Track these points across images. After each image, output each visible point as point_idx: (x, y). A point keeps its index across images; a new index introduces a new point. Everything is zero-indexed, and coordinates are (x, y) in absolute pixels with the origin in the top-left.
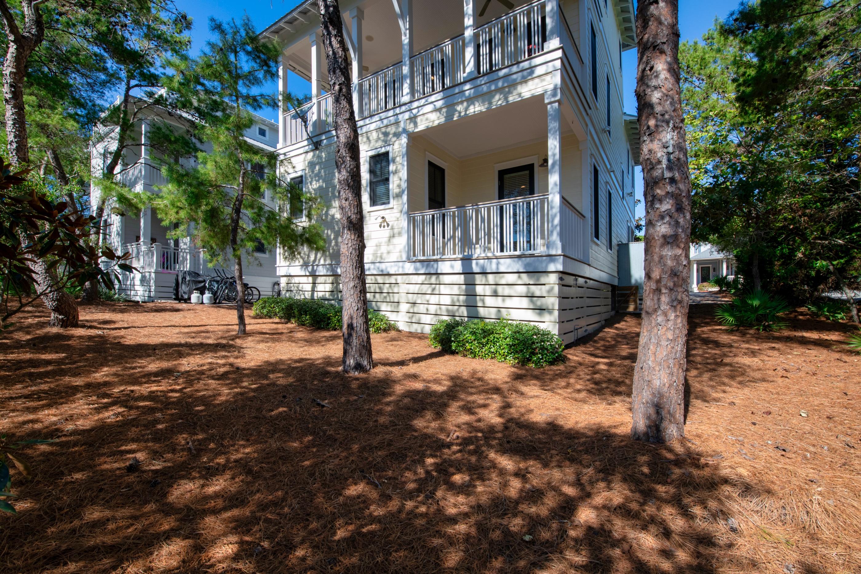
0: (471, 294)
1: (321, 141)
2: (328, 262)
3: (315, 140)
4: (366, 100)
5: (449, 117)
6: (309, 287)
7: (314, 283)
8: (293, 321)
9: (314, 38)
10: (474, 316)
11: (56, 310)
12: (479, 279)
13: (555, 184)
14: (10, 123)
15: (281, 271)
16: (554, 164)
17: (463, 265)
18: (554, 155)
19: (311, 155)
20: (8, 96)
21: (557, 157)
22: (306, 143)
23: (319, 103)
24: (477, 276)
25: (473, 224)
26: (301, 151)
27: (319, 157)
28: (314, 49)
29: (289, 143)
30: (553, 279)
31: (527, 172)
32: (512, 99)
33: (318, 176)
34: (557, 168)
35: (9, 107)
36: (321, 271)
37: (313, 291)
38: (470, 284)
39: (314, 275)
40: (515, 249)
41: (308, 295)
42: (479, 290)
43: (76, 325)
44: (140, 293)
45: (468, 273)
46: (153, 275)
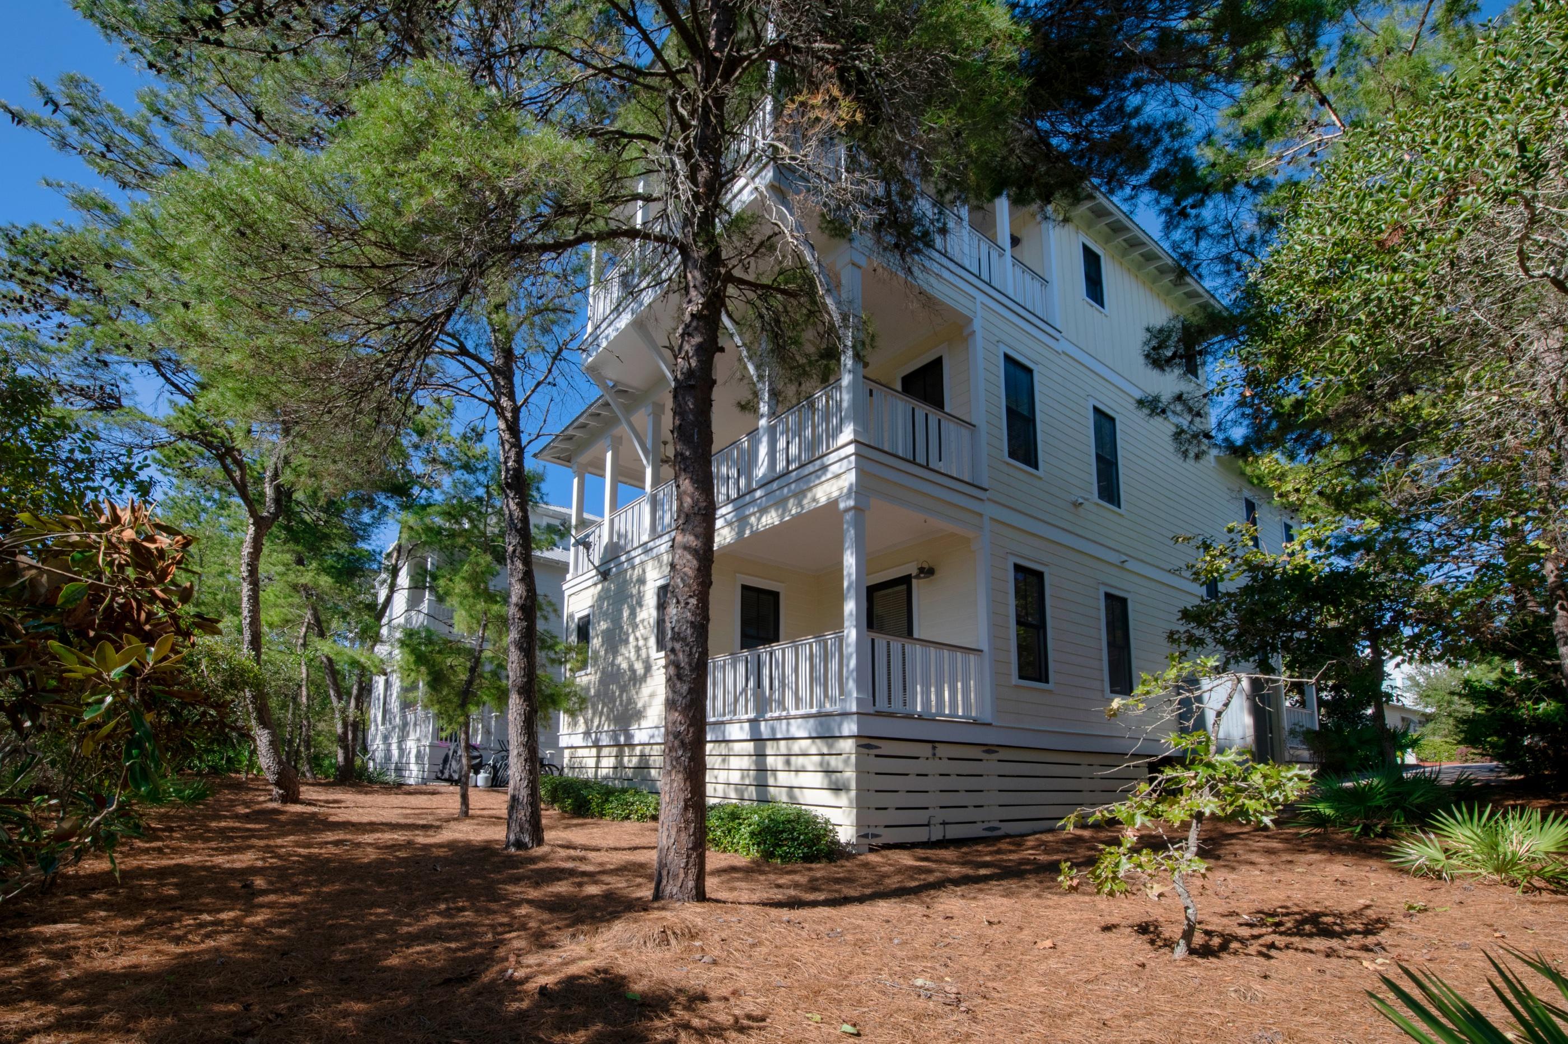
0: (762, 770)
1: (610, 570)
2: (612, 727)
3: (602, 569)
4: (659, 514)
5: (741, 532)
6: (591, 762)
7: (598, 757)
8: (556, 806)
9: (608, 441)
10: (763, 799)
11: (278, 784)
12: (770, 748)
13: (851, 614)
14: (245, 599)
15: (563, 742)
16: (849, 588)
17: (751, 728)
18: (849, 575)
19: (599, 587)
20: (245, 574)
21: (854, 577)
22: (594, 572)
23: (612, 521)
24: (769, 743)
25: (766, 672)
26: (590, 582)
27: (608, 590)
28: (609, 455)
29: (580, 572)
30: (848, 746)
31: (904, 587)
32: (808, 504)
33: (605, 615)
34: (853, 592)
35: (245, 584)
36: (605, 740)
37: (597, 767)
38: (760, 755)
39: (597, 746)
40: (811, 707)
41: (591, 773)
42: (770, 761)
43: (296, 801)
44: (414, 773)
45: (757, 739)
46: (427, 749)
